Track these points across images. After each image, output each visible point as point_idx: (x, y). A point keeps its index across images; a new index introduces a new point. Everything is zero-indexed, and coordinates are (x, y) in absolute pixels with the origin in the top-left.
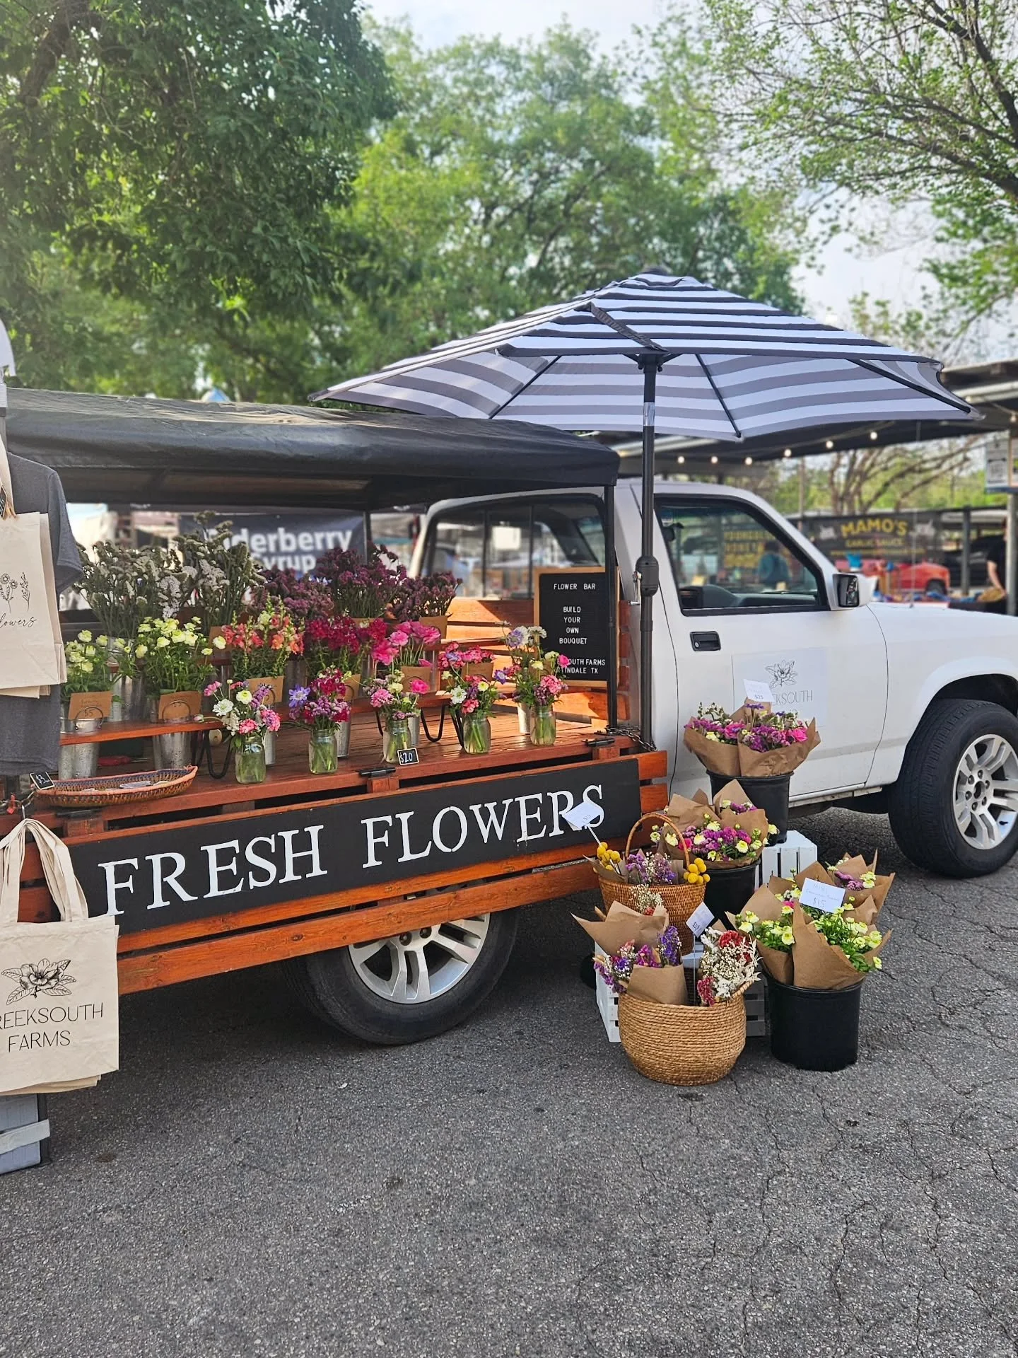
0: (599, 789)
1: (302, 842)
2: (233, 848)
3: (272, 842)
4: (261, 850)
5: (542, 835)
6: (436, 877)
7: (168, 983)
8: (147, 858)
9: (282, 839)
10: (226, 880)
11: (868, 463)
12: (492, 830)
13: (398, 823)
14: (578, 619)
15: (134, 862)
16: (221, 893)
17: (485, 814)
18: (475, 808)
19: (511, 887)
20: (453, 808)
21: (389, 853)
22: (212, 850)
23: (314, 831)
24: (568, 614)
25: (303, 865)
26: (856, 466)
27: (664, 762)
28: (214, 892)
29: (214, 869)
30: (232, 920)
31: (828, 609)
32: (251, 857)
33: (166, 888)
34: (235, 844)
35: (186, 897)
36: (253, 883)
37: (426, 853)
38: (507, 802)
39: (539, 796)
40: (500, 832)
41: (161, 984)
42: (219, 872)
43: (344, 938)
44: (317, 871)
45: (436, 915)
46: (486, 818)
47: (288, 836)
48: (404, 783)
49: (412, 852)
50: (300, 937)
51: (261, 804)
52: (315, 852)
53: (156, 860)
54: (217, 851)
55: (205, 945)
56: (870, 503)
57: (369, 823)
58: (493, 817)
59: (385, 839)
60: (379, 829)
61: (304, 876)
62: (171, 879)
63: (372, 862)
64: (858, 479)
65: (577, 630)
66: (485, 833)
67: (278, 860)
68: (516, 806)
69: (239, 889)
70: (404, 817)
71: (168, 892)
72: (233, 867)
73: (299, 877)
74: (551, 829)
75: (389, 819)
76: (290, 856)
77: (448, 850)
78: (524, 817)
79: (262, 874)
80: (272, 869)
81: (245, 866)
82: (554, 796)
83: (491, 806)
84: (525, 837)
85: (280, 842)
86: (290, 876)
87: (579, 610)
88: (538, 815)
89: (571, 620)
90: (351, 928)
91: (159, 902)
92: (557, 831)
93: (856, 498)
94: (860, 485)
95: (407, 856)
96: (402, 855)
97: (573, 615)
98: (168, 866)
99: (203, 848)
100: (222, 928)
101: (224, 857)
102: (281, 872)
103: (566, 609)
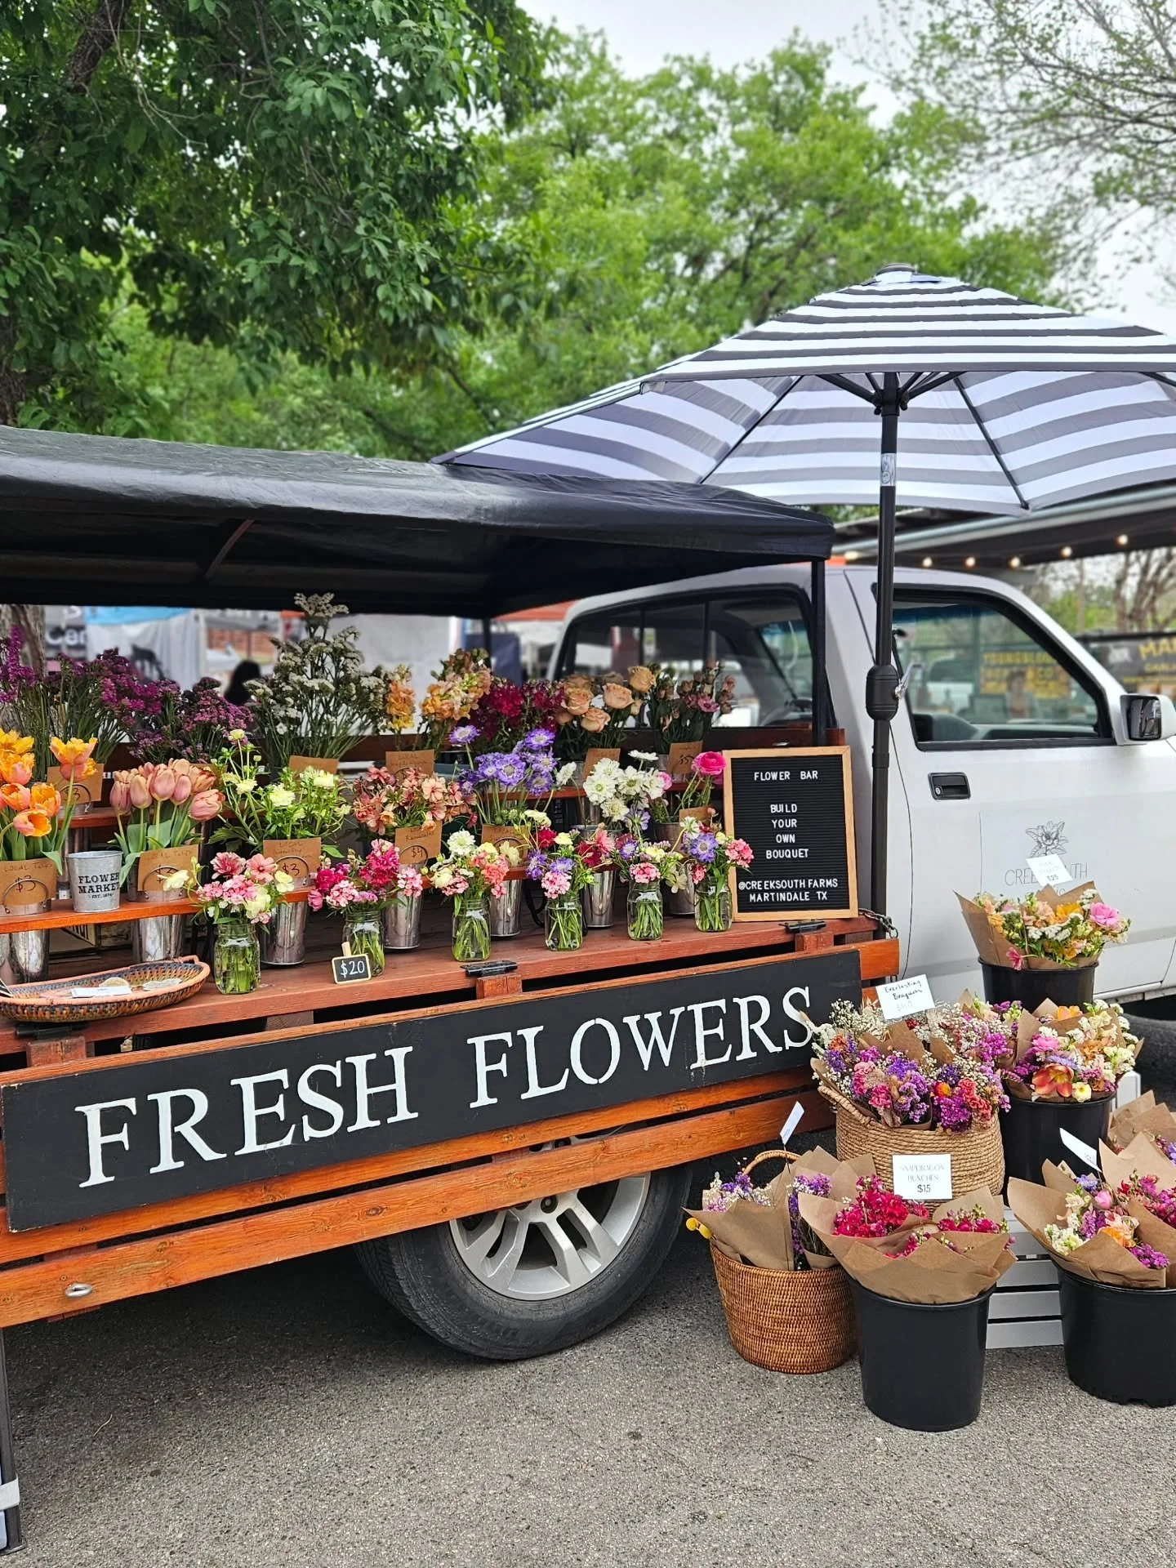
0: (805, 993)
1: (381, 1072)
2: (280, 1082)
3: (337, 1071)
4: (321, 1083)
5: (726, 1058)
6: (577, 1120)
7: (185, 1282)
8: (151, 1097)
9: (352, 1066)
10: (269, 1128)
11: (1164, 573)
12: (656, 1051)
13: (520, 1042)
14: (793, 823)
15: (131, 1103)
16: (262, 1148)
17: (645, 1029)
18: (632, 1021)
19: (684, 1133)
20: (599, 1021)
21: (507, 1086)
22: (247, 1084)
23: (398, 1055)
24: (778, 816)
25: (382, 1105)
26: (1149, 577)
27: (896, 955)
28: (251, 1145)
29: (250, 1113)
30: (280, 1186)
31: (1113, 743)
32: (307, 1094)
33: (179, 1141)
34: (282, 1075)
35: (208, 1154)
36: (309, 1132)
37: (561, 1086)
38: (677, 1012)
39: (722, 1003)
40: (666, 1055)
41: (172, 1284)
42: (258, 1118)
43: (444, 1209)
44: (403, 1113)
45: (576, 1174)
46: (646, 1036)
47: (360, 1062)
48: (528, 985)
49: (541, 1085)
50: (378, 1210)
51: (321, 1015)
52: (400, 1086)
53: (164, 1100)
54: (256, 1085)
55: (238, 1224)
56: (1167, 622)
57: (479, 1042)
58: (657, 1033)
59: (502, 1066)
60: (494, 1052)
61: (384, 1122)
62: (186, 1130)
63: (483, 1099)
64: (1151, 592)
65: (792, 839)
66: (646, 1056)
67: (346, 1096)
68: (688, 1017)
69: (287, 1140)
70: (530, 1034)
71: (181, 1147)
72: (279, 1109)
73: (377, 1123)
74: (738, 1049)
75: (507, 1037)
76: (363, 1091)
77: (593, 1081)
78: (700, 1033)
79: (322, 1119)
80: (336, 1110)
81: (297, 1107)
82: (743, 1003)
83: (653, 1018)
84: (702, 1061)
85: (348, 1071)
86: (363, 1121)
87: (794, 808)
88: (720, 1030)
89: (781, 823)
90: (452, 1194)
91: (167, 1162)
92: (747, 1053)
93: (1149, 617)
94: (1154, 598)
95: (535, 1090)
96: (526, 1089)
97: (784, 816)
98: (182, 1110)
99: (234, 1082)
100: (263, 1198)
101: (265, 1095)
102: (350, 1116)
103: (774, 808)
